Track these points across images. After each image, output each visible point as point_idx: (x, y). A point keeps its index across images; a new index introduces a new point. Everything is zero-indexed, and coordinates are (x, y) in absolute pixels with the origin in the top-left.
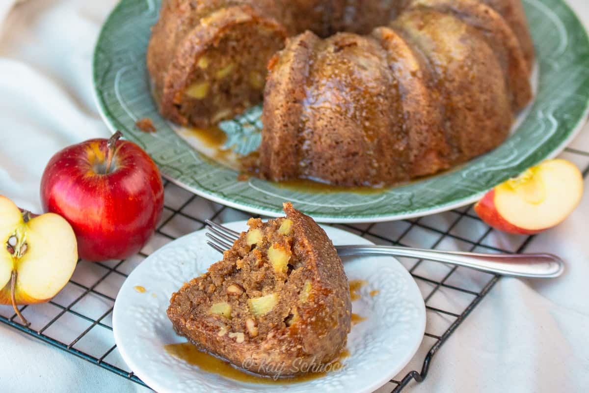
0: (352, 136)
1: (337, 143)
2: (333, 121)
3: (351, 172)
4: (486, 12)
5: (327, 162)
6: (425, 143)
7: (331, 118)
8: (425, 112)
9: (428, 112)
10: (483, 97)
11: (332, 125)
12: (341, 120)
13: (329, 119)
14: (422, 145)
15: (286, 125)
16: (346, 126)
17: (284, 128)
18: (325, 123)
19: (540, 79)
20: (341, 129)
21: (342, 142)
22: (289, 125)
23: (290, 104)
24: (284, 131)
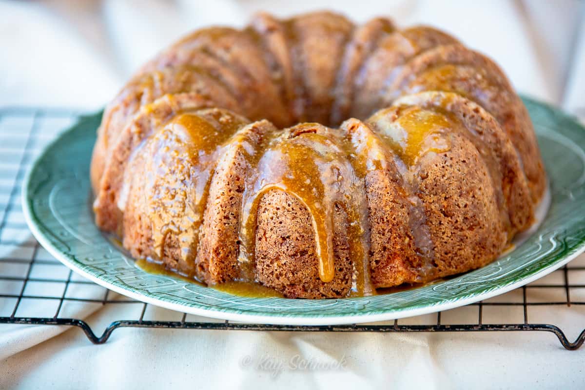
0: (301, 231)
1: (284, 239)
2: (279, 212)
3: (300, 274)
4: (477, 111)
5: (272, 263)
6: (388, 246)
7: (278, 209)
8: (388, 208)
9: (392, 208)
10: (462, 202)
11: (278, 218)
12: (288, 211)
13: (275, 210)
14: (385, 249)
15: (226, 218)
16: (294, 218)
17: (225, 221)
18: (271, 215)
19: (550, 208)
20: (288, 221)
21: (288, 237)
22: (231, 217)
23: (232, 192)
24: (225, 224)
